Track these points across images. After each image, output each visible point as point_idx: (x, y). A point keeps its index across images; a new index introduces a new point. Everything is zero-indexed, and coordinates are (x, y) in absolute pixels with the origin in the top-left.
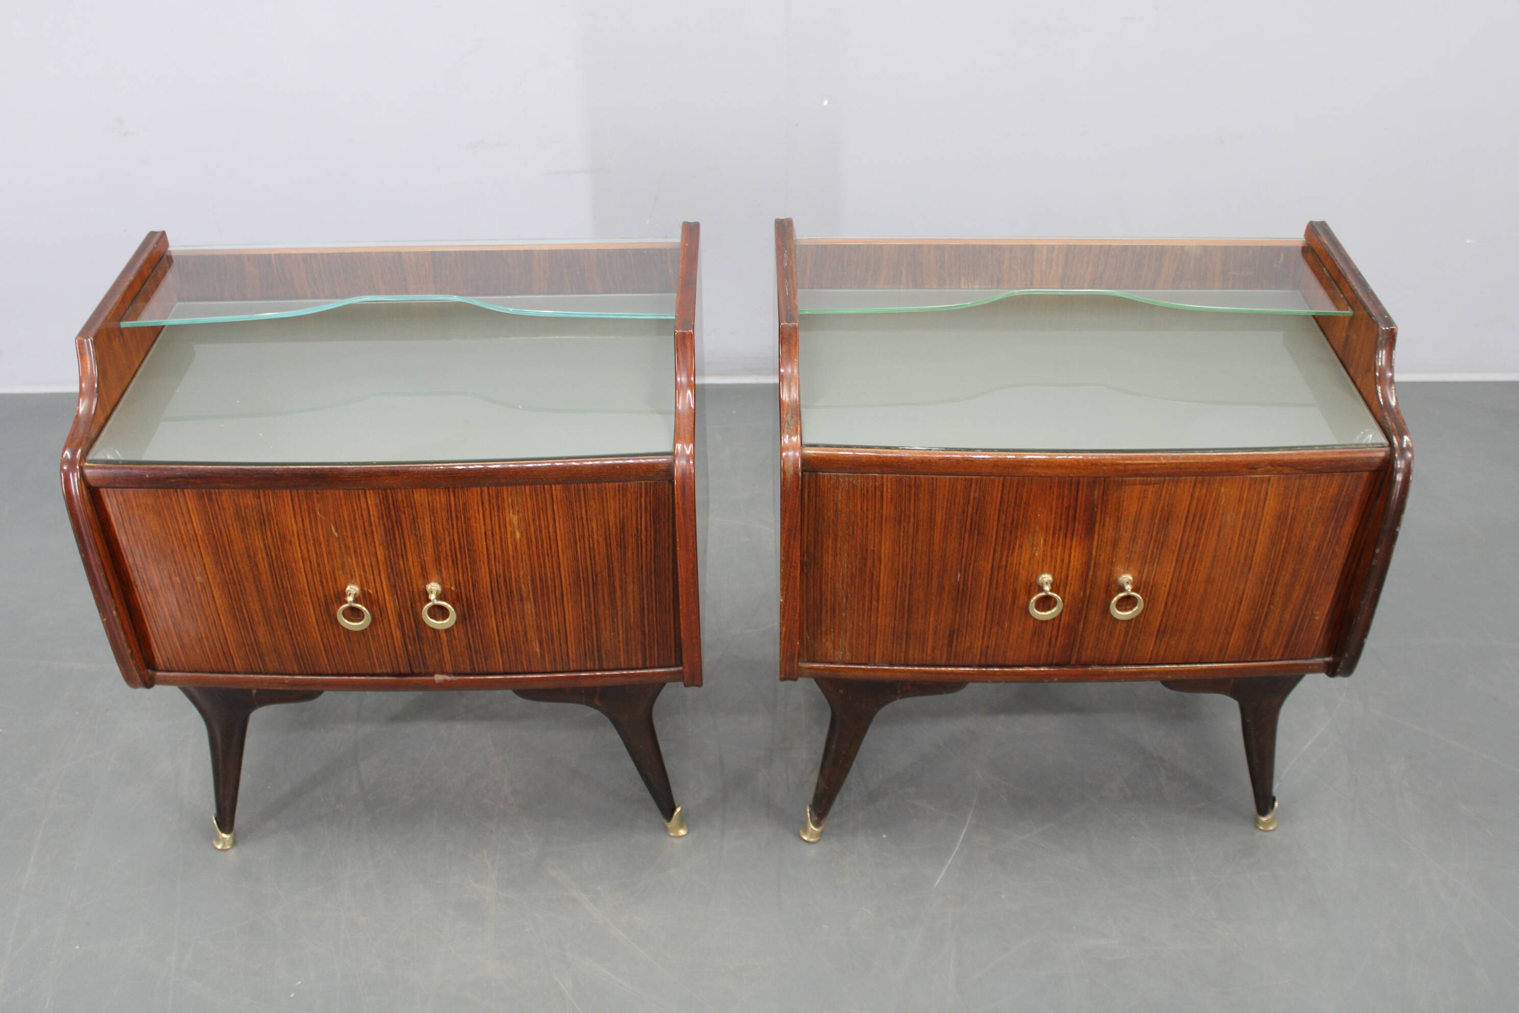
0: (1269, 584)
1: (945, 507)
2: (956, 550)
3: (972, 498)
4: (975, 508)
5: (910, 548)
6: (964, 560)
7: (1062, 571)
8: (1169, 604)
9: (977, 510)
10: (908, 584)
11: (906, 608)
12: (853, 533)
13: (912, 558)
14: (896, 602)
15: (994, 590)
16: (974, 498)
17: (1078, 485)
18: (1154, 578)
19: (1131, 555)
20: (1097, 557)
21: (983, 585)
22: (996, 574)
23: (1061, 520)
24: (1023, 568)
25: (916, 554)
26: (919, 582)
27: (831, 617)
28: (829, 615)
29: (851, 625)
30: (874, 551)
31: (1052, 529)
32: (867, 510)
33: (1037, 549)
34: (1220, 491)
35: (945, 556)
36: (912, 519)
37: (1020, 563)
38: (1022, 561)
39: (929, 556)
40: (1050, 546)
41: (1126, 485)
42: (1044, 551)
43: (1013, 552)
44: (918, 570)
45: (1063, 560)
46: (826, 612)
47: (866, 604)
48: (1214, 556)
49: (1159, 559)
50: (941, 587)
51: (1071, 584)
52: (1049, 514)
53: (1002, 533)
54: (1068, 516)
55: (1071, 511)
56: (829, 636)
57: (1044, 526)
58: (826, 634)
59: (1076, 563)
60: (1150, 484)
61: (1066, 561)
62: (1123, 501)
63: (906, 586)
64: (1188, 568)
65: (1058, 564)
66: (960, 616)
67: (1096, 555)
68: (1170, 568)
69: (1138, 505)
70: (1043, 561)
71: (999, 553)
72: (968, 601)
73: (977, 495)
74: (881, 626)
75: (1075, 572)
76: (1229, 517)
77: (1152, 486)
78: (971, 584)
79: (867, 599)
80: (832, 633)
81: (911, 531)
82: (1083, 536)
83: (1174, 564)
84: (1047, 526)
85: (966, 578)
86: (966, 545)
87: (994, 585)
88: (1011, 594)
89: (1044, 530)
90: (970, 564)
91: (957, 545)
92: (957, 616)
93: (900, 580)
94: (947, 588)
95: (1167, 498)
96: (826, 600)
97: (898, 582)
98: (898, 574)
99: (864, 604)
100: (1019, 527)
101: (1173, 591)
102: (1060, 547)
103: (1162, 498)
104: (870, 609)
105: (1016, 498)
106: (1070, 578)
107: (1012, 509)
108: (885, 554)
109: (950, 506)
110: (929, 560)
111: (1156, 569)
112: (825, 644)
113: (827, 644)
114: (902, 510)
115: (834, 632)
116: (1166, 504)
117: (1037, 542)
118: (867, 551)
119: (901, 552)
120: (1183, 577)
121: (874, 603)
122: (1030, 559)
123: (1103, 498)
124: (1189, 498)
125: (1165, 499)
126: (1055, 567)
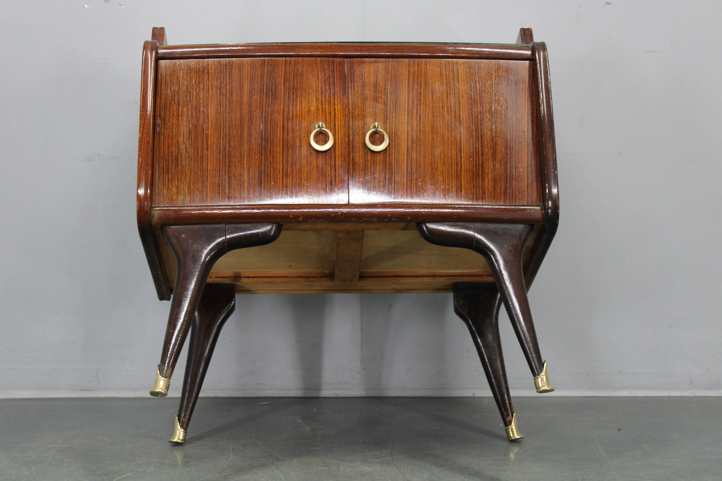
0: (477, 137)
1: (249, 78)
2: (258, 107)
3: (266, 71)
4: (268, 77)
5: (228, 107)
6: (264, 114)
7: (331, 122)
8: (410, 150)
9: (270, 79)
10: (227, 134)
11: (227, 154)
12: (190, 99)
13: (229, 115)
14: (220, 149)
15: (286, 136)
16: (267, 71)
17: (334, 63)
18: (395, 128)
19: (376, 110)
20: (353, 111)
21: (279, 132)
22: (286, 123)
23: (325, 85)
24: (304, 120)
25: (232, 111)
26: (235, 131)
27: (175, 165)
28: (174, 164)
29: (189, 171)
30: (204, 111)
31: (320, 91)
32: (199, 83)
33: (312, 105)
34: (427, 68)
35: (251, 112)
36: (228, 86)
37: (302, 115)
38: (303, 114)
39: (241, 112)
40: (320, 103)
41: (364, 63)
42: (317, 107)
43: (296, 107)
44: (234, 123)
45: (331, 113)
46: (172, 162)
47: (199, 153)
48: (433, 113)
49: (395, 113)
50: (250, 135)
51: (339, 131)
52: (317, 81)
53: (287, 94)
54: (330, 83)
55: (331, 80)
56: (174, 182)
57: (315, 89)
58: (172, 181)
59: (339, 115)
60: (380, 62)
61: (333, 114)
62: (364, 73)
63: (226, 136)
64: (417, 120)
65: (327, 116)
66: (264, 158)
67: (352, 110)
68: (405, 121)
69: (375, 76)
70: (317, 113)
71: (287, 108)
72: (269, 145)
73: (269, 69)
74: (210, 170)
75: (339, 122)
76: (437, 85)
77: (381, 64)
78: (270, 132)
79: (200, 149)
80: (176, 180)
81: (228, 95)
82: (341, 96)
83: (406, 118)
84: (317, 90)
85: (266, 128)
86: (264, 103)
87: (286, 132)
88: (298, 139)
89: (315, 92)
90: (268, 116)
91: (258, 104)
92: (263, 158)
93: (222, 132)
94: (254, 135)
95: (393, 72)
96: (172, 152)
97: (221, 133)
98: (221, 127)
99: (198, 153)
100: (298, 89)
101: (410, 138)
102: (327, 103)
103: (390, 72)
104: (202, 157)
105: (294, 70)
106: (337, 127)
107: (292, 78)
108: (211, 112)
109: (253, 76)
110: (241, 115)
111: (395, 121)
112: (171, 190)
113: (172, 190)
114: (221, 81)
115: (177, 178)
116: (393, 75)
117: (311, 100)
118: (199, 111)
119: (222, 110)
120: (415, 128)
121: (205, 152)
122: (308, 111)
123: (350, 71)
124: (407, 72)
125: (391, 72)
126: (326, 118)
